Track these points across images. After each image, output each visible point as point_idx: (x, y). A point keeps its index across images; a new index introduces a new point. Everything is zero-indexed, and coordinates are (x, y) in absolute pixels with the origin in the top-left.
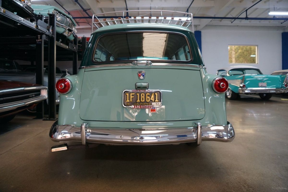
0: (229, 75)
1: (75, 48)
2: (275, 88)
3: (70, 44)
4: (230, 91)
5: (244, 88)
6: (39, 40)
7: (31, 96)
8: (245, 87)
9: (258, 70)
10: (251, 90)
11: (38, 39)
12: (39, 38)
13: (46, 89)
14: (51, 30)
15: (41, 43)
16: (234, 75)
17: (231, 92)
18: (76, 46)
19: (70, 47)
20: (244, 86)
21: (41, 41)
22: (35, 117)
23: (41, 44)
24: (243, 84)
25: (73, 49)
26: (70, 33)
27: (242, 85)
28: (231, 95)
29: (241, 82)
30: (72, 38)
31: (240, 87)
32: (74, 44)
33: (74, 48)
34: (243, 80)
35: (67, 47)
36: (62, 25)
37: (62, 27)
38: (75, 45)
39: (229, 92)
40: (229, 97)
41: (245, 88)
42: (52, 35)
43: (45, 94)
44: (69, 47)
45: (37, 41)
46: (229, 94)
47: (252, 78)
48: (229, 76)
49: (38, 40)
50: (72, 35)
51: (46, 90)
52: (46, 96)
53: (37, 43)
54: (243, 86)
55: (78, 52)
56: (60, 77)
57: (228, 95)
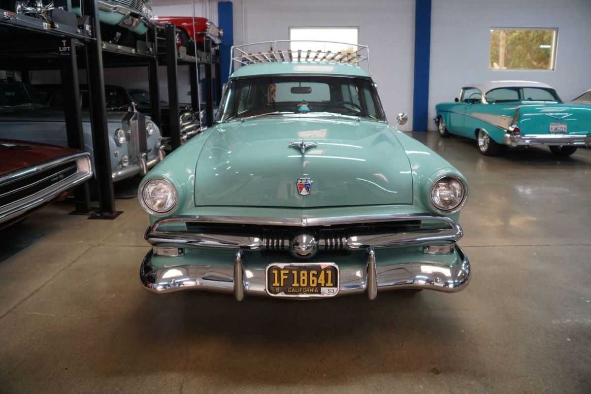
0: (487, 101)
1: (151, 49)
2: (586, 136)
3: (139, 42)
4: (485, 137)
5: (515, 134)
6: (65, 49)
7: (55, 179)
8: (519, 134)
9: (552, 92)
10: (532, 140)
11: (62, 46)
12: (64, 45)
13: (88, 157)
14: (87, 27)
15: (69, 54)
16: (498, 101)
17: (487, 139)
18: (154, 44)
19: (138, 50)
20: (516, 130)
21: (69, 50)
22: (73, 209)
23: (70, 57)
24: (515, 126)
25: (147, 52)
26: (137, 19)
27: (512, 127)
28: (487, 145)
29: (511, 123)
30: (142, 29)
31: (509, 132)
32: (149, 41)
33: (149, 50)
34: (516, 116)
35: (133, 51)
36: (115, 6)
37: (115, 12)
38: (150, 43)
39: (485, 139)
40: (483, 149)
41: (519, 136)
42: (92, 36)
43: (86, 169)
44: (136, 51)
45: (60, 50)
46: (484, 142)
47: (538, 111)
48: (487, 103)
49: (62, 49)
50: (141, 26)
51: (89, 161)
52: (88, 172)
53: (62, 54)
54: (514, 130)
55: (158, 56)
56: (121, 121)
57: (481, 146)
